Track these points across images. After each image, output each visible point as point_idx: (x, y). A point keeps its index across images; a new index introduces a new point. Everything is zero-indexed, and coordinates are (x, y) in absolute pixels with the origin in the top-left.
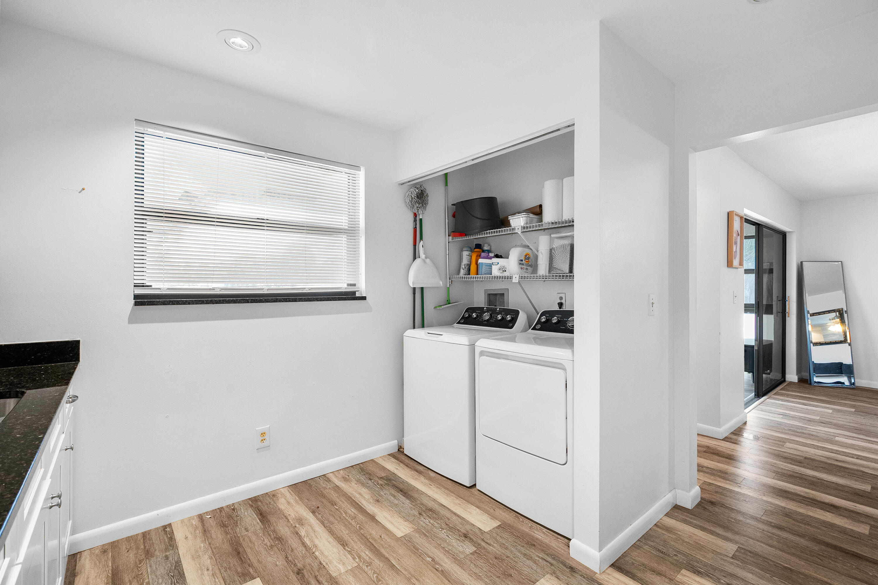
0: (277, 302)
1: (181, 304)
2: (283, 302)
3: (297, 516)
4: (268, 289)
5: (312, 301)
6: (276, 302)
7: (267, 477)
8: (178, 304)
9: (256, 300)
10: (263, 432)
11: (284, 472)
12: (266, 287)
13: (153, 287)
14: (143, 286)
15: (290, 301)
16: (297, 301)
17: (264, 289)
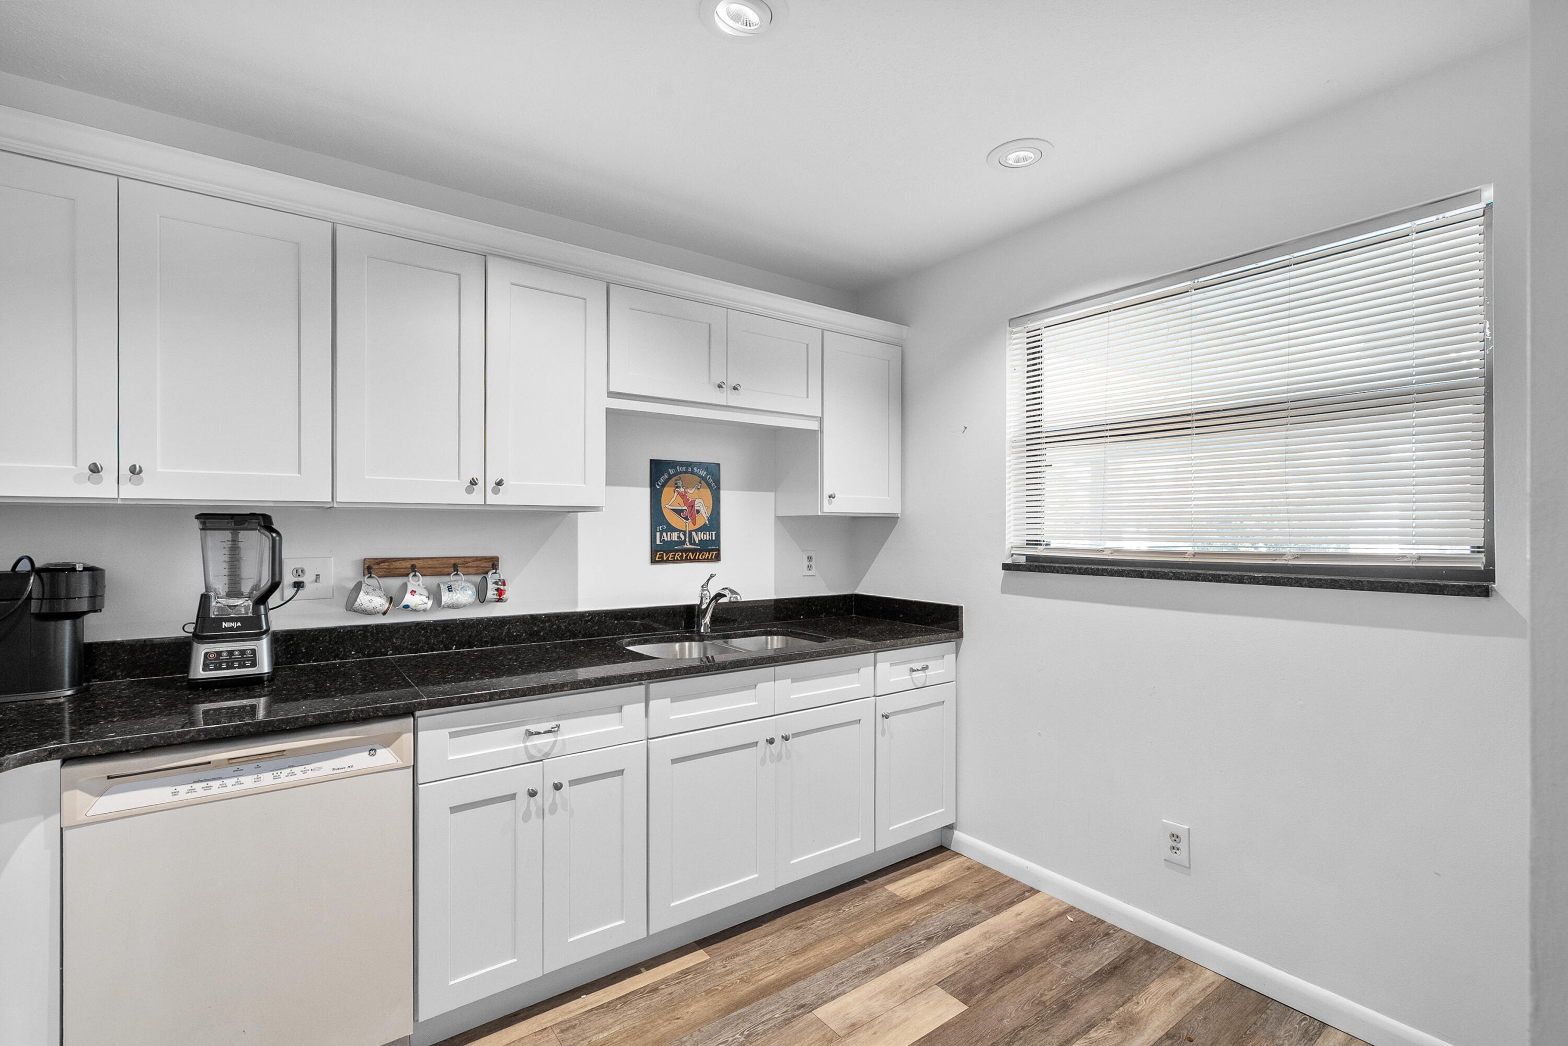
0: (1199, 581)
1: (1048, 572)
2: (1210, 581)
3: (1143, 1013)
4: (1195, 555)
5: (1286, 585)
6: (1197, 580)
7: (1184, 927)
8: (1044, 572)
9: (1157, 574)
10: (1175, 833)
11: (1221, 943)
12: (1190, 549)
13: (1052, 546)
14: (1037, 543)
15: (1226, 581)
16: (1245, 583)
17: (1186, 553)
